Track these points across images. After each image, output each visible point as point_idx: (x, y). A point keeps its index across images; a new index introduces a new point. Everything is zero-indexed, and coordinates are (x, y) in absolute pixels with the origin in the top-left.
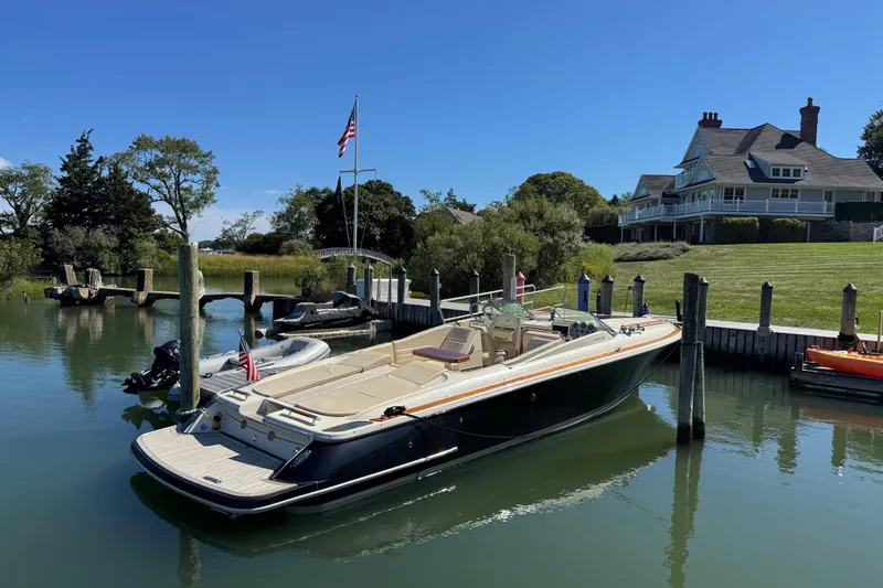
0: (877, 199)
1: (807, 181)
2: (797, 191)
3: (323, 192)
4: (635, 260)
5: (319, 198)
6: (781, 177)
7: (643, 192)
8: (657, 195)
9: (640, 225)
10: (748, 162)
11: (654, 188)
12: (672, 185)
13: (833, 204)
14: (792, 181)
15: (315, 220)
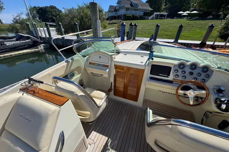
0: (149, 12)
1: (140, 7)
2: (137, 9)
3: (38, 7)
4: (112, 24)
5: (37, 9)
6: (135, 6)
7: (110, 9)
8: (113, 10)
9: (110, 17)
10: (130, 2)
11: (112, 8)
12: (116, 8)
13: (143, 12)
14: (137, 7)
15: (38, 16)
